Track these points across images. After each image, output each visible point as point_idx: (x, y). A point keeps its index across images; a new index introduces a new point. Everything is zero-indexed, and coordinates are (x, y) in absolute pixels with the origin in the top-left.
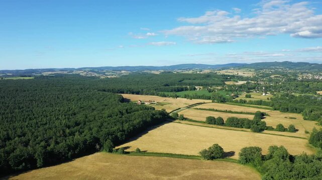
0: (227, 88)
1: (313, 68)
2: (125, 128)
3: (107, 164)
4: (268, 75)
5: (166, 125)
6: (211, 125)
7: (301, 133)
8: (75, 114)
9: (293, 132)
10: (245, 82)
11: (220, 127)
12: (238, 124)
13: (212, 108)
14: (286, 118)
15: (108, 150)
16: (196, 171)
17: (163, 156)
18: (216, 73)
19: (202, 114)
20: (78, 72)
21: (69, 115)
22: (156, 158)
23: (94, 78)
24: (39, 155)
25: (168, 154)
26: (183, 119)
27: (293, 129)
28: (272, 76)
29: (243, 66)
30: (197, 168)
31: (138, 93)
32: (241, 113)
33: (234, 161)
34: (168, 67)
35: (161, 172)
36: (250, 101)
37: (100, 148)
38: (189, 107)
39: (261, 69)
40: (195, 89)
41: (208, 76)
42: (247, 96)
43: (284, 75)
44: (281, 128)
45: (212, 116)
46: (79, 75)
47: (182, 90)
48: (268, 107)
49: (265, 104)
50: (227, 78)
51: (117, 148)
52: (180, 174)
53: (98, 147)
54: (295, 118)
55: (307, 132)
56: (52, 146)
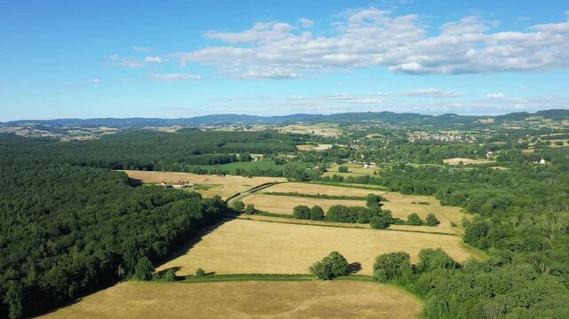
0: (304, 157)
1: (427, 123)
2: (164, 234)
3: (151, 302)
4: (363, 134)
5: (227, 224)
6: (303, 221)
7: (444, 226)
8: (47, 212)
9: (433, 225)
10: (331, 146)
11: (318, 222)
12: (348, 216)
13: (293, 191)
14: (413, 203)
15: (143, 277)
16: (314, 301)
17: (247, 280)
18: (276, 131)
19: (280, 203)
20: (11, 130)
21: (35, 213)
22: (238, 283)
23: (48, 140)
24: (14, 297)
25: (254, 275)
26: (254, 212)
27: (433, 221)
28: (369, 136)
29: (318, 118)
30: (313, 295)
31: (150, 168)
32: (343, 198)
33: (366, 278)
34: (187, 120)
35: (257, 309)
36: (350, 178)
37: (126, 274)
38: (255, 190)
39: (349, 124)
40: (250, 159)
41: (266, 136)
42: (342, 170)
43: (388, 134)
44: (415, 220)
45: (303, 204)
46: (13, 134)
47: (228, 161)
48: (380, 187)
49: (374, 182)
50: (299, 140)
51: (158, 270)
52: (290, 309)
53: (121, 271)
54: (428, 204)
55: (454, 225)
56: (31, 276)
